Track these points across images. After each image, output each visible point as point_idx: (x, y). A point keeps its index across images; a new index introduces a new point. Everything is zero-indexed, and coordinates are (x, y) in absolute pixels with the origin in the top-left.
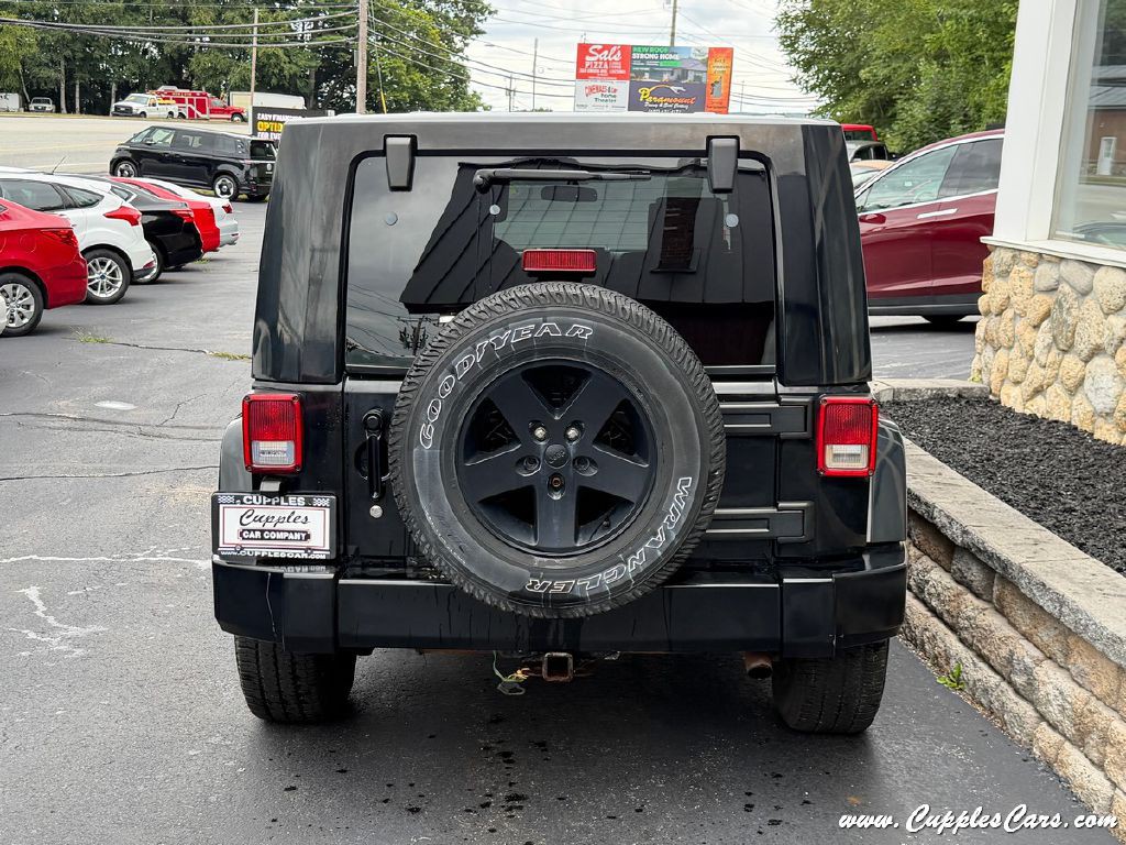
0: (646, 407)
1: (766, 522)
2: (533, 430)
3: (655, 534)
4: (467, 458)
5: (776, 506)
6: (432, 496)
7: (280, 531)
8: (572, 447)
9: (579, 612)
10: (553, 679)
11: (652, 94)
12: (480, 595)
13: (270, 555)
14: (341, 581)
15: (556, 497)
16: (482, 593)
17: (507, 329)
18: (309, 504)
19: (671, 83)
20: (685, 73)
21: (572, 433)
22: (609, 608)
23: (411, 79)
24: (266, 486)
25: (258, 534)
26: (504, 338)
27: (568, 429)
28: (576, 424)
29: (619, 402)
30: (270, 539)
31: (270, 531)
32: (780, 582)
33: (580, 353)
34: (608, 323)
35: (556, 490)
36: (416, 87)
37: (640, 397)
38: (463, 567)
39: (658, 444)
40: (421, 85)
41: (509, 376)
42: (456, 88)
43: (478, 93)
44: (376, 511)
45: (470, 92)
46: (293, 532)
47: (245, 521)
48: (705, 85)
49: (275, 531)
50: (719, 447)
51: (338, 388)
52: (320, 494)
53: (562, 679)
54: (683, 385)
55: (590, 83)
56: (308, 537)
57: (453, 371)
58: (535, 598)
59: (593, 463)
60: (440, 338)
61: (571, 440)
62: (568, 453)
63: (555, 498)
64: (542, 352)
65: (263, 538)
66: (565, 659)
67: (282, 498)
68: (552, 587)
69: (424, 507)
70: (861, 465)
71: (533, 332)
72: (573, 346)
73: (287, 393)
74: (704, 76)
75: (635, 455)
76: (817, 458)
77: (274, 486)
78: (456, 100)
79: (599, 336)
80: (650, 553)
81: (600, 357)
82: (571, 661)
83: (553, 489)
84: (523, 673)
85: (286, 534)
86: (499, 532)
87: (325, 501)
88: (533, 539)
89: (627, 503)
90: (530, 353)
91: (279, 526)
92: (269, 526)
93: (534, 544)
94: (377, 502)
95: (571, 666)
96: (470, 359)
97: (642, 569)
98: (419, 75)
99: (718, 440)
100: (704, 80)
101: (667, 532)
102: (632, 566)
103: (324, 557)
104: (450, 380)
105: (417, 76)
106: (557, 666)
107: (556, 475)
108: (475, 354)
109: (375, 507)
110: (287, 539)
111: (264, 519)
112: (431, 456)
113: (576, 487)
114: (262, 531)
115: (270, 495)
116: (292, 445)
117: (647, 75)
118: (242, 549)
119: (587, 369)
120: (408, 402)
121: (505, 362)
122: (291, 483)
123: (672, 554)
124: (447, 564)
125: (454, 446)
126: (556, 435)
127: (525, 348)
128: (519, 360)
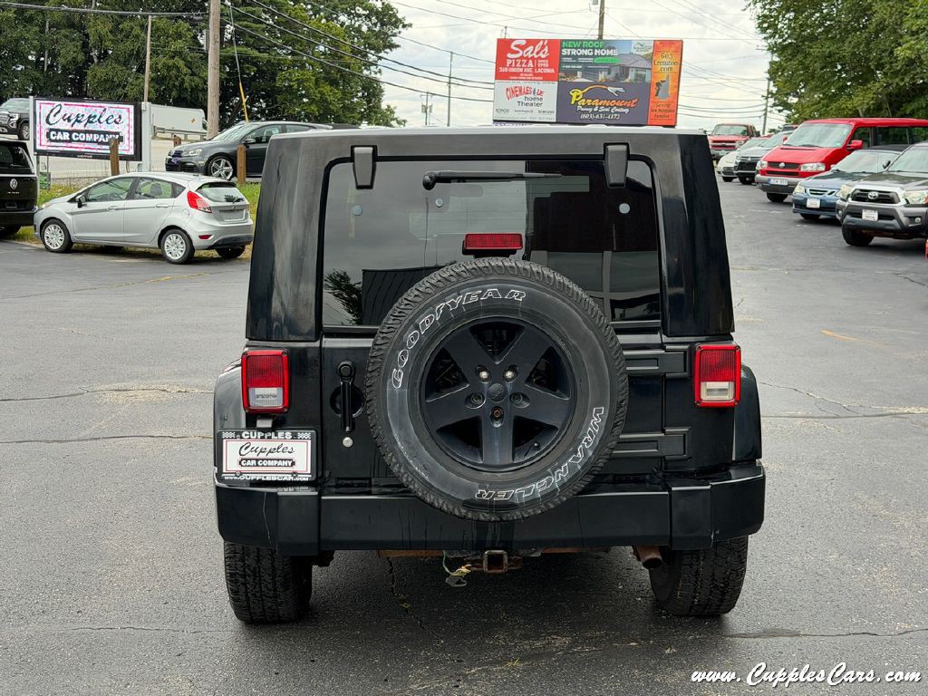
0: (568, 353)
1: (655, 443)
2: (478, 372)
3: (576, 452)
4: (427, 396)
5: (663, 431)
6: (402, 426)
7: (271, 460)
8: (509, 385)
9: (517, 514)
10: (492, 571)
11: (585, 96)
12: (438, 503)
13: (263, 479)
14: (323, 498)
15: (497, 425)
16: (441, 502)
17: (459, 294)
18: (295, 437)
19: (608, 83)
20: (625, 70)
21: (509, 374)
22: (540, 512)
23: (320, 92)
24: (261, 424)
25: (254, 462)
26: (457, 301)
27: (506, 371)
28: (512, 368)
29: (546, 349)
30: (263, 466)
31: (263, 460)
32: (670, 490)
33: (515, 311)
34: (538, 288)
35: (497, 419)
36: (326, 101)
37: (563, 345)
38: (426, 482)
39: (578, 382)
40: (330, 99)
41: (460, 331)
42: (369, 102)
43: (392, 107)
44: (347, 442)
45: (384, 106)
46: (282, 460)
47: (243, 452)
48: (649, 85)
49: (267, 460)
50: (624, 384)
51: (317, 344)
52: (303, 429)
53: (500, 571)
54: (596, 335)
55: (511, 84)
56: (293, 464)
57: (417, 327)
58: (483, 505)
59: (526, 398)
60: (407, 302)
61: (508, 380)
62: (506, 389)
63: (495, 426)
64: (487, 311)
65: (257, 465)
66: (501, 555)
67: (273, 434)
68: (496, 495)
69: (395, 435)
70: (728, 397)
71: (480, 295)
72: (511, 306)
73: (274, 349)
74: (647, 73)
75: (558, 391)
76: (694, 392)
77: (268, 424)
78: (368, 115)
79: (530, 299)
80: (572, 467)
81: (532, 315)
82: (506, 557)
83: (493, 418)
84: (467, 568)
85: (276, 462)
86: (454, 454)
87: (306, 435)
88: (479, 458)
89: (553, 428)
90: (476, 313)
91: (270, 456)
92: (262, 456)
93: (481, 462)
94: (348, 434)
95: (506, 561)
96: (431, 318)
97: (566, 480)
98: (328, 88)
99: (623, 378)
100: (648, 79)
101: (585, 451)
102: (558, 478)
103: (307, 479)
104: (415, 335)
105: (327, 88)
106: (495, 561)
107: (497, 407)
108: (434, 314)
109: (347, 439)
110: (277, 466)
111: (259, 450)
112: (401, 395)
113: (513, 415)
114: (257, 460)
115: (264, 430)
116: (281, 390)
117: (579, 73)
118: (241, 474)
119: (522, 324)
120: (382, 352)
121: (457, 320)
122: (280, 421)
123: (589, 468)
124: (413, 480)
125: (418, 386)
126: (496, 376)
127: (473, 309)
128: (468, 318)
